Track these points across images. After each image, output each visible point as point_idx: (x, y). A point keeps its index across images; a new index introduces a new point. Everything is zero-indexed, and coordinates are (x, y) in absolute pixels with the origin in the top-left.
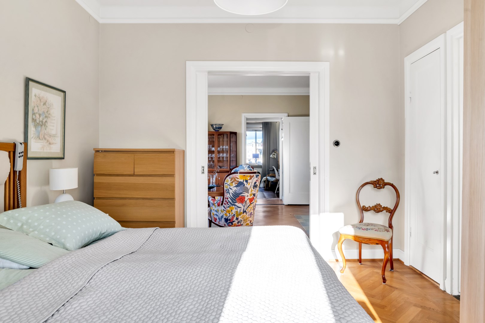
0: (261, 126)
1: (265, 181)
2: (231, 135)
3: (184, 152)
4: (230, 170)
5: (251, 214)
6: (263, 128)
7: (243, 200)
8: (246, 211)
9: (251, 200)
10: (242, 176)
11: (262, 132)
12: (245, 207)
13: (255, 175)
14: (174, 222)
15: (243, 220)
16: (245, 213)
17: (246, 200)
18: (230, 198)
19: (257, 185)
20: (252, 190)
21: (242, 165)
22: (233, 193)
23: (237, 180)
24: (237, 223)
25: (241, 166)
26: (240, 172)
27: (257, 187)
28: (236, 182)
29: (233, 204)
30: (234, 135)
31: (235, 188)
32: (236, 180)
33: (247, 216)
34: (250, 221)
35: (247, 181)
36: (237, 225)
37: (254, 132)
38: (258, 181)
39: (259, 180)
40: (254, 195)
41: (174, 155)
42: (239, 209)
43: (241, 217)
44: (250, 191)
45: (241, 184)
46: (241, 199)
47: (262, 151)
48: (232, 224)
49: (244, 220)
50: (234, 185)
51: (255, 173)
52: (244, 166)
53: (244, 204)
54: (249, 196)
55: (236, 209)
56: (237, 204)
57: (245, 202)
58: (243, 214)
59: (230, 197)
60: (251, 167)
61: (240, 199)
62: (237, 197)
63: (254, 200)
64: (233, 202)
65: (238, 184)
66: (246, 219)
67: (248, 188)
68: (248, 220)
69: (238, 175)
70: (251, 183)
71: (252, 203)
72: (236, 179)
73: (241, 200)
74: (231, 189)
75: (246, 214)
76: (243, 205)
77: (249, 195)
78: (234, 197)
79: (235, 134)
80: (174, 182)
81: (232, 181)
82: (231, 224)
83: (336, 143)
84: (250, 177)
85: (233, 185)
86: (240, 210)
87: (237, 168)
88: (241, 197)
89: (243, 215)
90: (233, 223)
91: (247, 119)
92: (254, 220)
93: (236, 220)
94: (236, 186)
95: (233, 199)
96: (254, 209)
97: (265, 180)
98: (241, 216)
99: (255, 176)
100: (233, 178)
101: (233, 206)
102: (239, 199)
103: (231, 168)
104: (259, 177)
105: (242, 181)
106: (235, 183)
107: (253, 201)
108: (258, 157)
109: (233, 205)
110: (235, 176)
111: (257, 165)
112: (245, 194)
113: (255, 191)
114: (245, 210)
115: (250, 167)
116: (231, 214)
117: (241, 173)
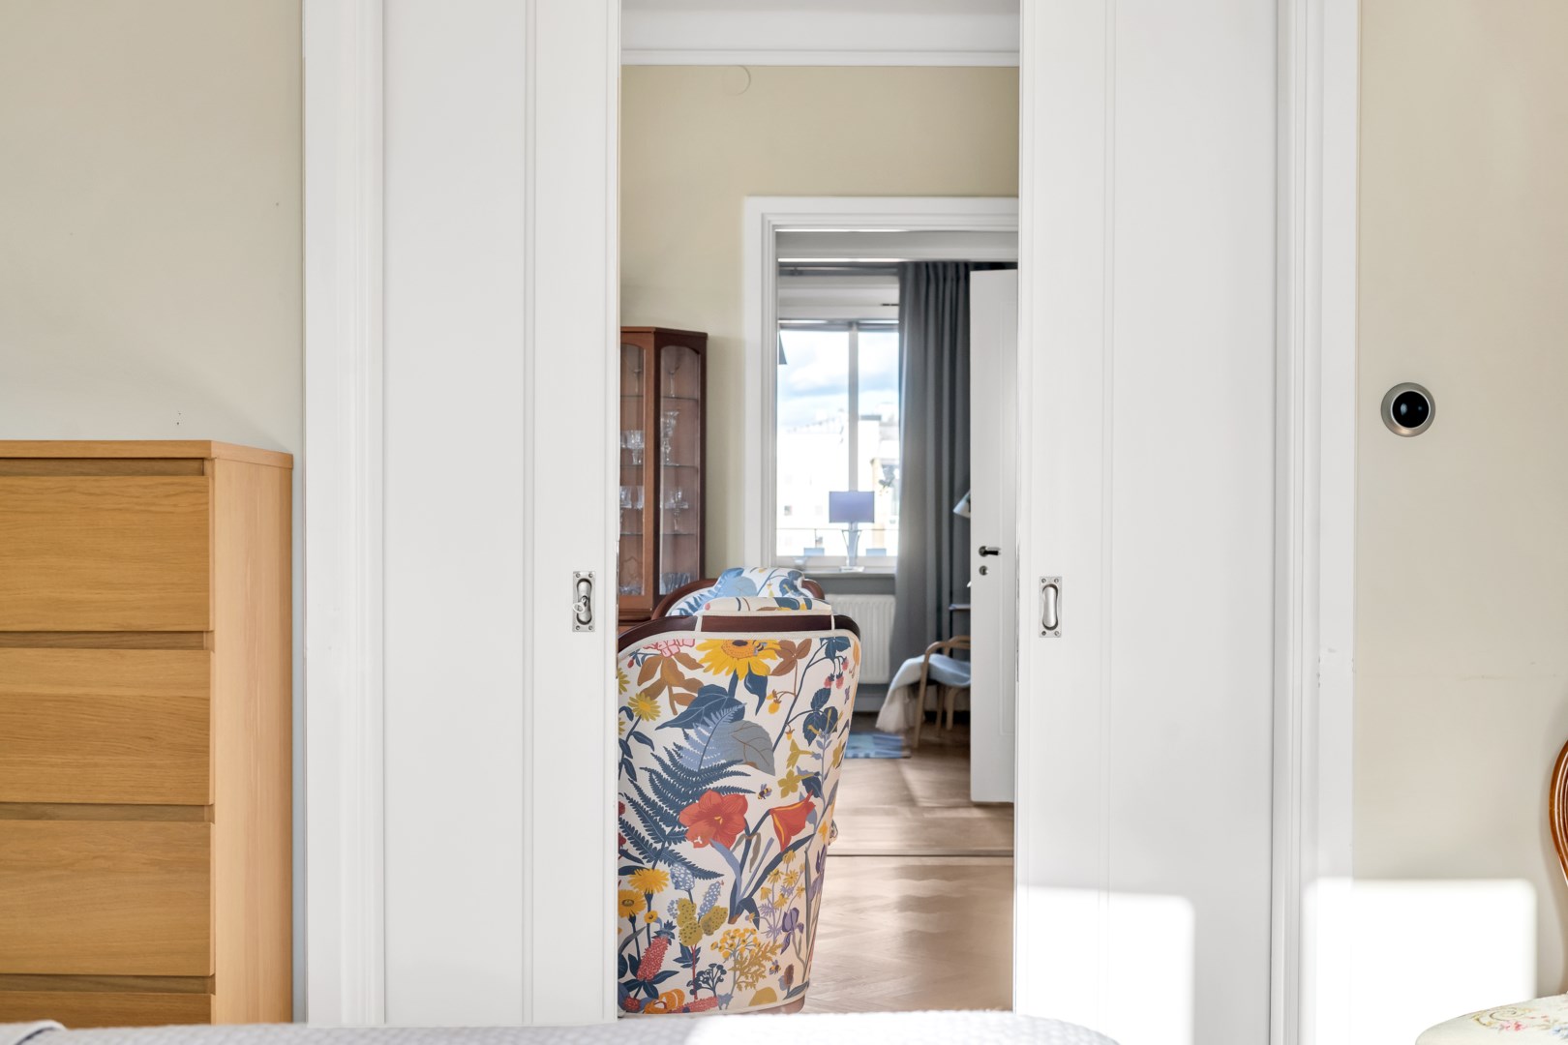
0: (891, 291)
1: (913, 688)
2: (668, 355)
3: (291, 469)
4: (655, 606)
5: (790, 923)
6: (902, 304)
7: (728, 818)
8: (756, 897)
9: (790, 822)
10: (724, 647)
11: (895, 336)
12: (746, 875)
13: (816, 637)
14: (204, 984)
15: (728, 965)
16: (746, 913)
17: (752, 817)
18: (634, 804)
19: (834, 710)
20: (795, 752)
21: (740, 571)
22: (659, 769)
23: (689, 674)
24: (687, 990)
25: (730, 578)
26: (705, 618)
27: (832, 728)
28: (677, 690)
29: (659, 846)
30: (688, 353)
31: (676, 735)
32: (681, 675)
33: (762, 937)
34: (782, 973)
35: (757, 685)
36: (689, 999)
37: (842, 337)
38: (839, 685)
39: (846, 674)
40: (813, 784)
41: (205, 491)
42: (701, 887)
43: (714, 946)
44: (781, 755)
45: (716, 708)
46: (717, 809)
47: (897, 474)
48: (653, 994)
49: (740, 966)
50: (665, 708)
51: (819, 623)
52: (758, 579)
53: (738, 854)
54: (776, 790)
55: (677, 886)
56: (684, 849)
57: (749, 835)
58: (732, 921)
59: (637, 799)
60: (805, 585)
61: (707, 816)
62: (685, 797)
63: (813, 821)
64: (659, 835)
65: (696, 703)
66: (756, 960)
67: (765, 736)
68: (768, 965)
69: (696, 643)
70: (787, 700)
71: (794, 839)
72: (681, 668)
73: (713, 823)
74: (642, 739)
75: (757, 922)
76: (731, 859)
77: (772, 782)
78: (664, 799)
79: (695, 343)
80: (206, 685)
81: (647, 684)
82: (642, 995)
83: (1403, 408)
84: (779, 653)
85: (655, 713)
86: (712, 895)
87: (704, 591)
88: (716, 799)
89: (732, 927)
90: (661, 988)
91: (783, 240)
92: (814, 962)
93: (677, 967)
94: (682, 722)
95: (658, 811)
96: (812, 889)
97: (912, 679)
98: (718, 935)
99: (815, 645)
100: (656, 659)
101: (662, 866)
102: (699, 817)
103: (662, 591)
104: (847, 653)
105: (723, 681)
106: (673, 698)
107: (808, 829)
108: (869, 517)
109: (656, 856)
110: (676, 643)
111: (860, 570)
112: (749, 779)
113: (817, 756)
114: (744, 892)
115: (798, 583)
116: (640, 923)
117: (713, 624)
